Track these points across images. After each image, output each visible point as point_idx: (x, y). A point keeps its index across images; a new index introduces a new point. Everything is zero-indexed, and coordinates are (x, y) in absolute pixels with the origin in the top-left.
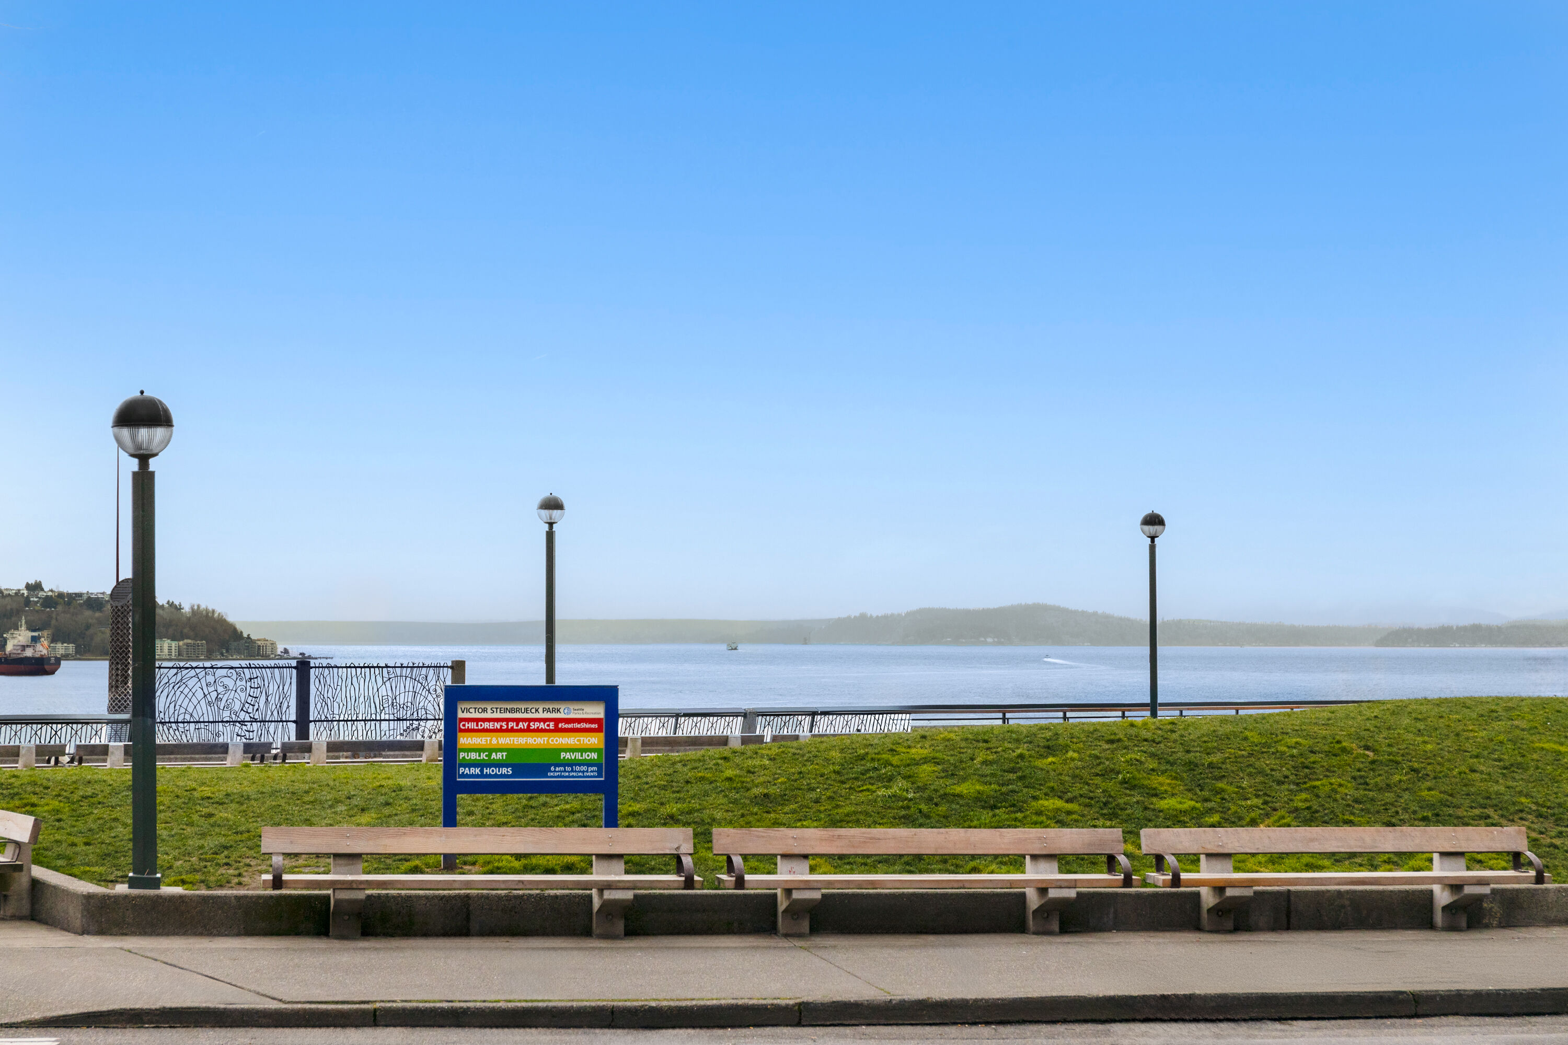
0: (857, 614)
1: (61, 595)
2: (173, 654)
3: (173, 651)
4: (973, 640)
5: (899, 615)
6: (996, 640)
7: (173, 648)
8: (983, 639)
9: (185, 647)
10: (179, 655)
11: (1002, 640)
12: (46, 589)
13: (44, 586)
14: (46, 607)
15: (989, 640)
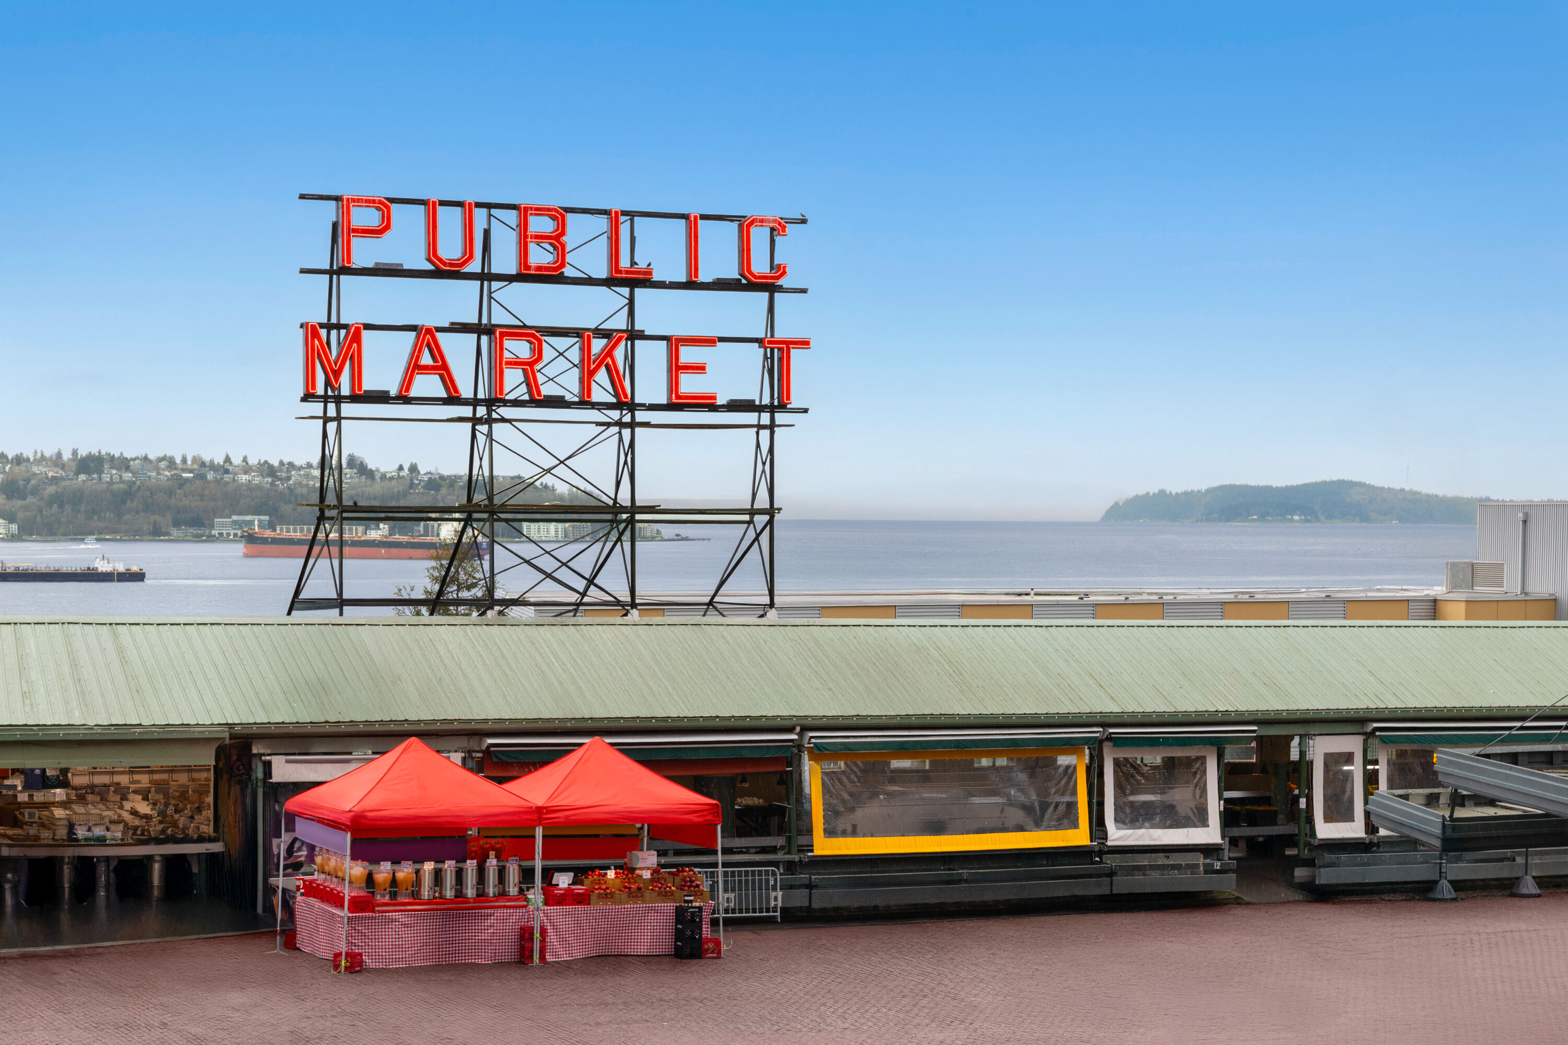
0: (1156, 491)
1: (442, 478)
2: (560, 536)
3: (560, 533)
4: (1279, 518)
5: (1199, 492)
6: (1303, 517)
7: (560, 530)
8: (1290, 517)
9: (571, 528)
10: (565, 537)
11: (1309, 518)
12: (422, 472)
13: (420, 468)
14: (429, 489)
15: (1296, 518)
